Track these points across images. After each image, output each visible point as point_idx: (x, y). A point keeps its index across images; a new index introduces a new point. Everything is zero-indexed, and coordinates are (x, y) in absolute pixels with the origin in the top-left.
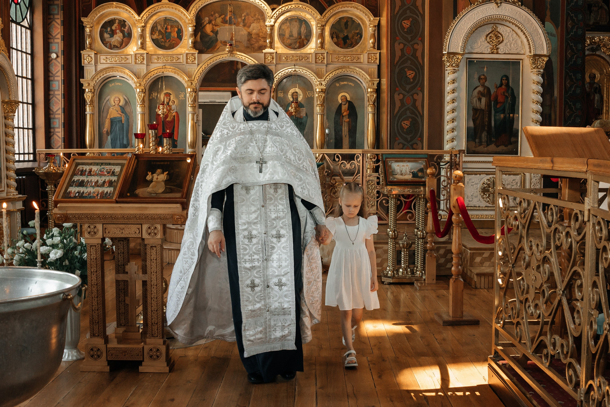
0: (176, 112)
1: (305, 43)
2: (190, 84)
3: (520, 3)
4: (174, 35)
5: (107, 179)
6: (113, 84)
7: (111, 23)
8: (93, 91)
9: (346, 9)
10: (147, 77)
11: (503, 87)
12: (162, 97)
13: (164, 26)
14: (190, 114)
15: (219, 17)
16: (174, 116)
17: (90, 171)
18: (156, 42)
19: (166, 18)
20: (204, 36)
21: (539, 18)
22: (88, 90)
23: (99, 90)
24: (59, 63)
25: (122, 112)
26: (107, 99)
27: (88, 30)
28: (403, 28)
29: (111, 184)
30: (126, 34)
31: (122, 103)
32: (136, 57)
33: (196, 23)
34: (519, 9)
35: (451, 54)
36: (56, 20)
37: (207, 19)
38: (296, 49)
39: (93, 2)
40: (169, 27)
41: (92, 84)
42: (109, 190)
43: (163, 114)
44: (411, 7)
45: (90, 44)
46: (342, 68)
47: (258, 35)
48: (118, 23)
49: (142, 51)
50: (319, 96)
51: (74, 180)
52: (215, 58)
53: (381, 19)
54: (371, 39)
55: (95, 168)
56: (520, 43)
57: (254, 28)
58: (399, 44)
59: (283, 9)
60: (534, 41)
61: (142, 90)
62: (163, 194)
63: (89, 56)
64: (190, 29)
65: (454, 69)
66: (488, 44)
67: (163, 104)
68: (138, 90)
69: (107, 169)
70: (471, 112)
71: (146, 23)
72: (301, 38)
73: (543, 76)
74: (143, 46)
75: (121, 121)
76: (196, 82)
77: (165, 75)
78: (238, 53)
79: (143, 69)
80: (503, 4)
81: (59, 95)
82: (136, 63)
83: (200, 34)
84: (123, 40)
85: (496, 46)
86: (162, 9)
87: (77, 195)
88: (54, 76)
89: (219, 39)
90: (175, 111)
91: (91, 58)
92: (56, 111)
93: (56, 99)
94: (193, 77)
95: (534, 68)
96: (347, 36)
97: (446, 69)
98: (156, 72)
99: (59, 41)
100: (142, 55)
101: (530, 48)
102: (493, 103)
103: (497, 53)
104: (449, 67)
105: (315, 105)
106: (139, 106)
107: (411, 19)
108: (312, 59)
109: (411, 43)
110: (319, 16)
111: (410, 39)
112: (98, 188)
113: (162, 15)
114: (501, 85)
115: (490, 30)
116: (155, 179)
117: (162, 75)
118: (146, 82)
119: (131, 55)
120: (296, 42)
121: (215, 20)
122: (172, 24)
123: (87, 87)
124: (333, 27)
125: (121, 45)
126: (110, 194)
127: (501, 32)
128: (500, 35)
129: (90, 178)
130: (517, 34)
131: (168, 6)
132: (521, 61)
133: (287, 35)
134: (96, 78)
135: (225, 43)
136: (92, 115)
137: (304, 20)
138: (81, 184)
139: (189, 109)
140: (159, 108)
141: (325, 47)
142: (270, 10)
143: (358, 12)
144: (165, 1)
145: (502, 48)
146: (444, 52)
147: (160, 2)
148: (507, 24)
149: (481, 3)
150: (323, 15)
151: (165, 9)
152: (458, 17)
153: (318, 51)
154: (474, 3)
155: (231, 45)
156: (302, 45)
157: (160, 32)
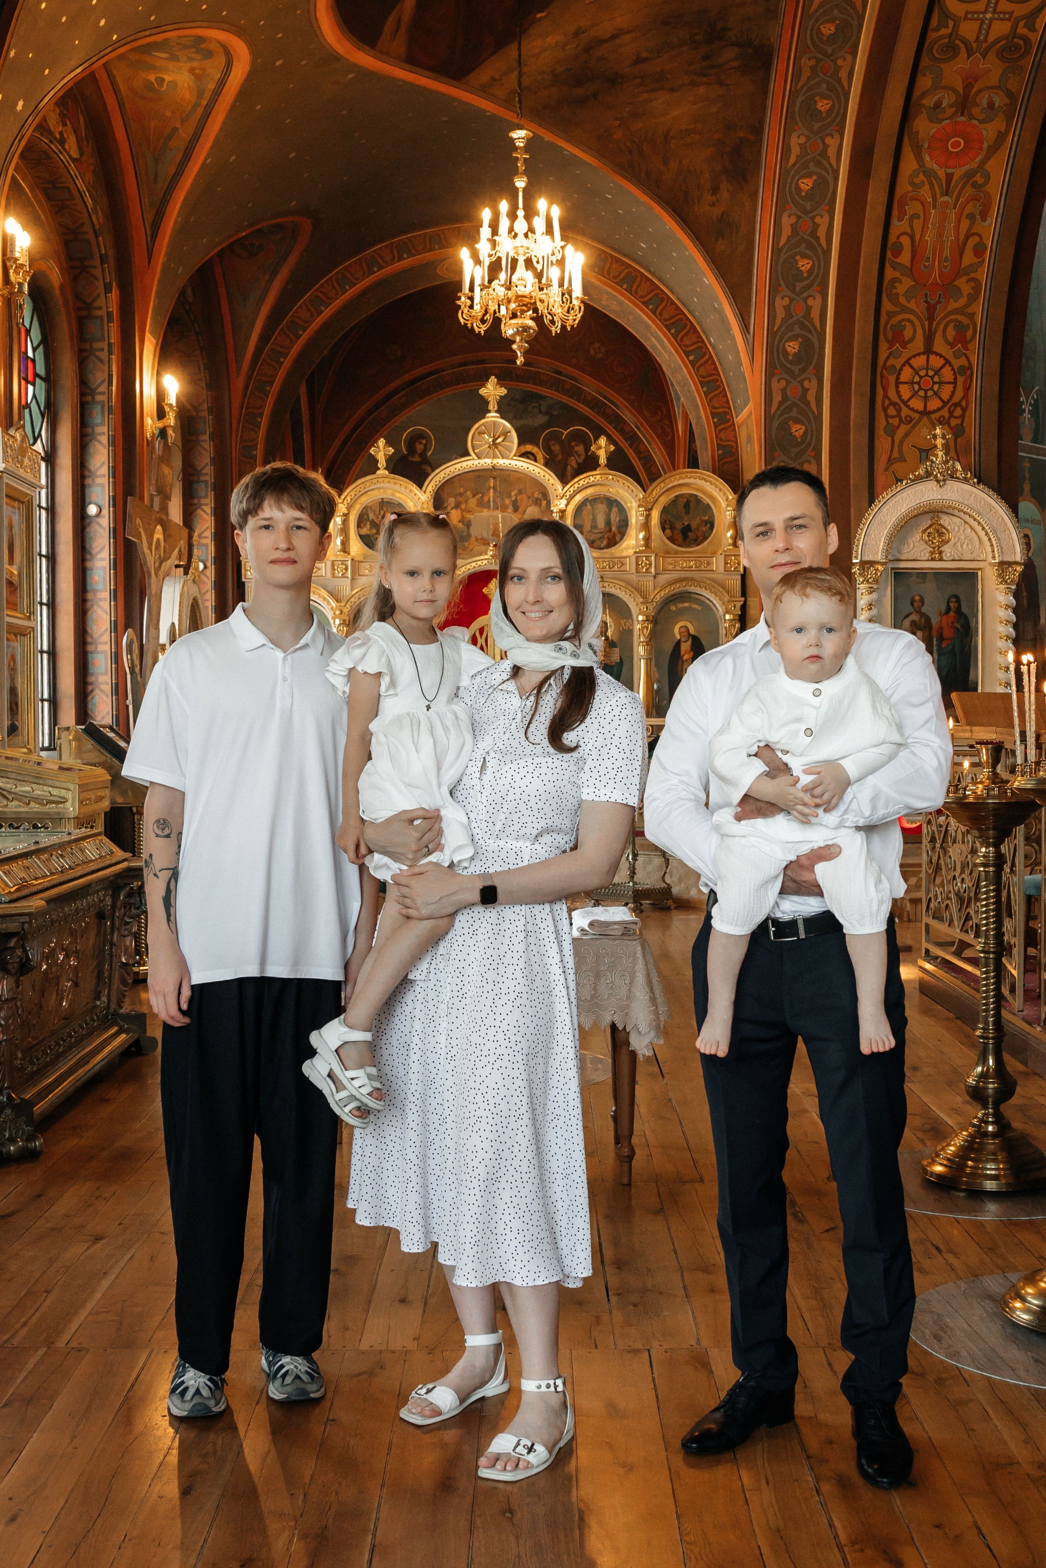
1: (618, 539)
3: (976, 480)
9: (686, 481)
10: (352, 599)
11: (952, 613)
15: (474, 496)
18: (367, 540)
21: (1006, 502)
24: (208, 577)
32: (333, 565)
34: (974, 490)
35: (866, 565)
36: (205, 508)
37: (452, 500)
38: (603, 549)
46: (680, 580)
49: (344, 557)
50: (643, 628)
52: (467, 567)
54: (728, 530)
56: (977, 543)
59: (581, 483)
60: (999, 540)
61: (344, 621)
65: (871, 587)
66: (926, 546)
68: (337, 621)
72: (610, 531)
73: (1016, 596)
74: (345, 547)
79: (344, 586)
80: (948, 482)
82: (334, 576)
85: (939, 547)
86: (377, 486)
89: (472, 534)
95: (1002, 583)
96: (689, 526)
99: (208, 541)
100: (343, 562)
101: (994, 551)
102: (935, 639)
103: (941, 560)
104: (862, 583)
105: (635, 644)
108: (630, 566)
110: (641, 494)
114: (948, 610)
115: (929, 522)
118: (350, 608)
120: (602, 538)
121: (466, 502)
122: (394, 510)
124: (665, 511)
127: (946, 526)
128: (944, 531)
130: (972, 528)
131: (387, 480)
132: (980, 572)
133: (587, 527)
135: (484, 542)
137: (616, 501)
141: (653, 545)
142: (558, 485)
143: (707, 486)
144: (382, 472)
145: (948, 551)
146: (854, 561)
147: (374, 473)
148: (956, 512)
149: (912, 481)
150: (648, 492)
151: (381, 485)
152: (878, 504)
153: (641, 552)
154: (901, 481)
155: (495, 546)
156: (613, 542)
157: (373, 523)
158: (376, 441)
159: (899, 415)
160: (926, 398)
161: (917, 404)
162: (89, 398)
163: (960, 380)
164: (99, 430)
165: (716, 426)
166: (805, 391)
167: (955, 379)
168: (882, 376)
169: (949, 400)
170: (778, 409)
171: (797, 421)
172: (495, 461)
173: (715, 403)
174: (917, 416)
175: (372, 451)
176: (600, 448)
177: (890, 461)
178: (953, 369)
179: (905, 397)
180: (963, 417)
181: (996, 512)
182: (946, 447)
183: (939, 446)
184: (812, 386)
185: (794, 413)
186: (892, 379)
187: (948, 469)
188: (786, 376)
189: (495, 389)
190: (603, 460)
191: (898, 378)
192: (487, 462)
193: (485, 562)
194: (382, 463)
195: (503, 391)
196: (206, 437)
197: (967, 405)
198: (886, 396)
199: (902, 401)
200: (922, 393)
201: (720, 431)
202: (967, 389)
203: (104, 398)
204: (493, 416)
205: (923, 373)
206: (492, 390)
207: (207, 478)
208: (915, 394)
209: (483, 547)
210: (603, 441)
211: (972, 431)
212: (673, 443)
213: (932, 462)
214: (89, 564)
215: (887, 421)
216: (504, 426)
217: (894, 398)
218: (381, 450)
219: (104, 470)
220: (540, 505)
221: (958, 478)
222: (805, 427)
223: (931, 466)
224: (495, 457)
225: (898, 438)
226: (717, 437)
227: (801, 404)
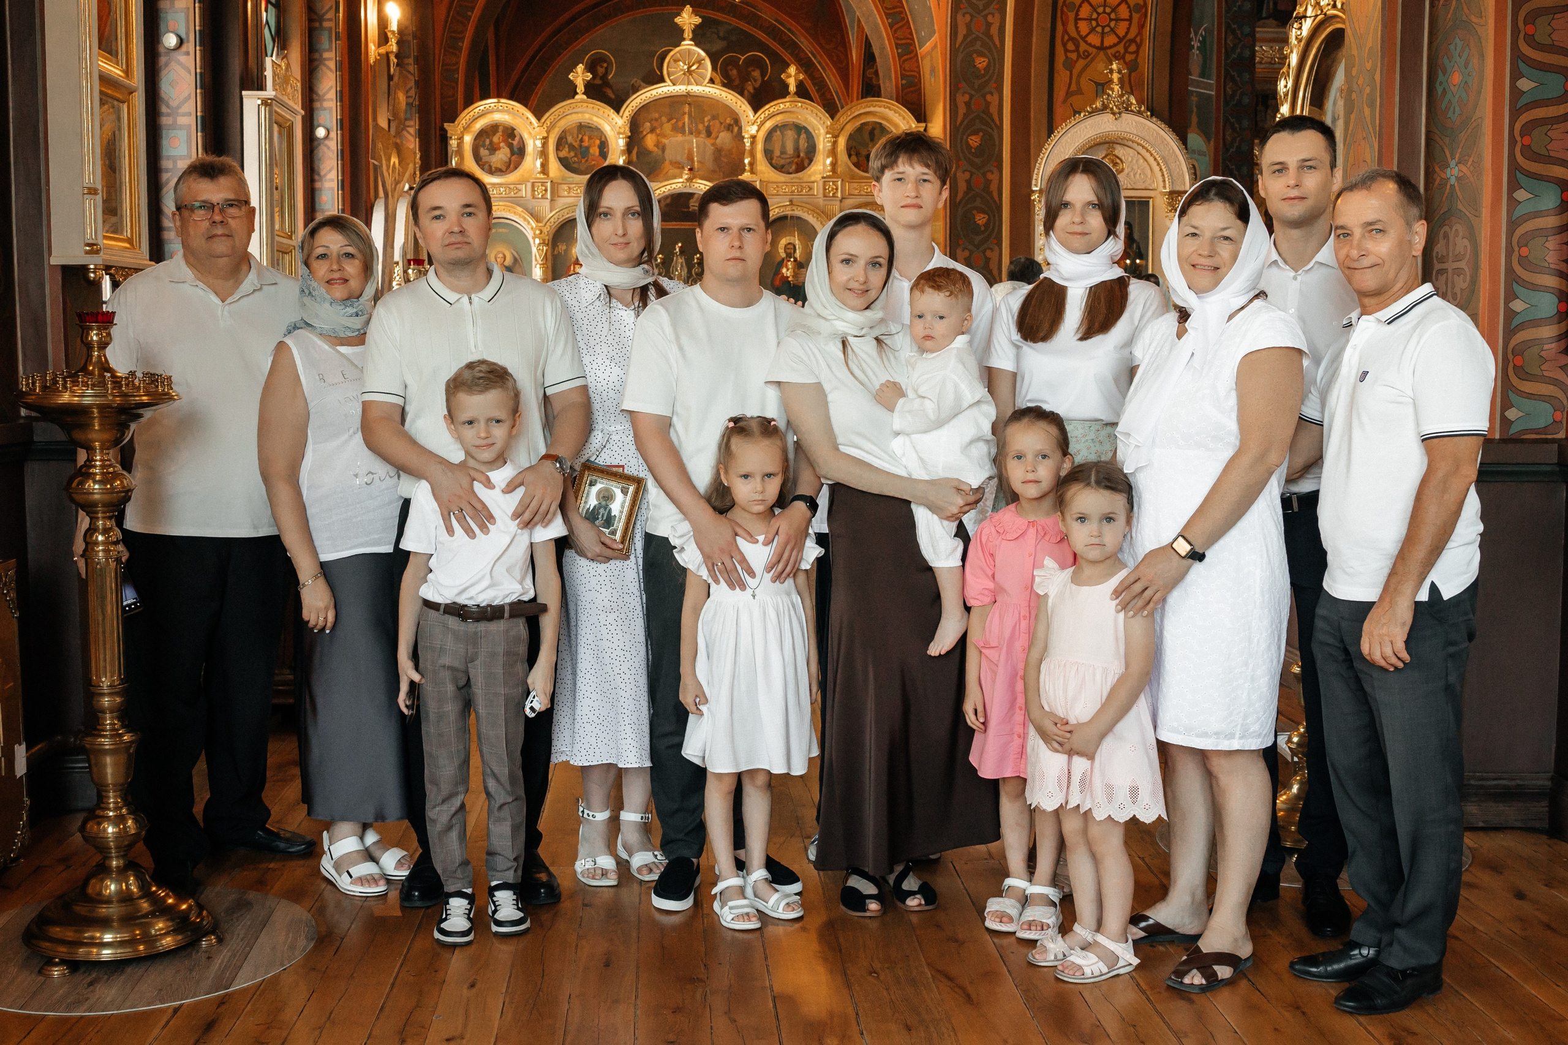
1: (806, 165)
3: (1149, 113)
4: (595, 151)
7: (491, 128)
9: (872, 109)
10: (552, 219)
15: (668, 122)
18: (565, 163)
19: (580, 123)
20: (644, 153)
21: (1177, 135)
27: (453, 143)
28: (969, 146)
30: (516, 149)
31: (509, 262)
32: (533, 186)
33: (631, 131)
34: (1146, 122)
36: (408, 129)
37: (647, 125)
38: (791, 173)
39: (460, 97)
40: (586, 138)
44: (982, 115)
47: (730, 150)
48: (503, 132)
49: (543, 178)
52: (662, 189)
53: (929, 125)
56: (1149, 172)
57: (724, 138)
58: (963, 173)
59: (772, 110)
60: (1169, 169)
61: (544, 240)
64: (622, 143)
68: (537, 242)
71: (549, 132)
72: (799, 156)
74: (544, 168)
78: (700, 181)
79: (545, 207)
80: (1123, 114)
82: (534, 197)
83: (636, 149)
84: (510, 159)
86: (575, 110)
89: (667, 157)
100: (542, 183)
101: (1164, 180)
106: (538, 266)
107: (981, 134)
108: (817, 190)
109: (983, 171)
110: (829, 121)
111: (980, 164)
113: (576, 119)
118: (549, 228)
119: (525, 183)
120: (791, 163)
121: (662, 125)
122: (592, 133)
124: (851, 138)
125: (508, 167)
127: (1120, 156)
128: (1118, 161)
130: (1144, 158)
131: (586, 104)
132: (1151, 201)
133: (777, 153)
135: (679, 166)
137: (805, 128)
141: (839, 170)
142: (750, 113)
143: (890, 114)
146: (1034, 189)
147: (573, 97)
148: (1130, 143)
149: (1090, 113)
150: (835, 119)
151: (579, 110)
152: (1056, 135)
153: (828, 177)
154: (1079, 113)
155: (690, 170)
156: (801, 168)
157: (572, 147)
158: (575, 66)
159: (1077, 50)
160: (1102, 34)
161: (1094, 39)
162: (317, 24)
163: (1136, 16)
164: (326, 55)
165: (900, 56)
166: (989, 25)
167: (1131, 16)
168: (1062, 12)
169: (1124, 37)
170: (962, 42)
171: (981, 54)
172: (690, 88)
173: (899, 34)
174: (1094, 51)
175: (571, 77)
176: (789, 76)
177: (1069, 94)
178: (1129, 7)
179: (1084, 33)
180: (1137, 52)
181: (1168, 143)
182: (1121, 81)
183: (1115, 80)
184: (994, 20)
185: (978, 46)
186: (1072, 15)
187: (1124, 102)
188: (970, 10)
189: (690, 17)
190: (792, 88)
191: (1077, 14)
192: (681, 89)
193: (680, 185)
195: (697, 20)
196: (411, 60)
197: (1142, 40)
198: (1065, 32)
199: (1081, 37)
200: (1099, 29)
201: (904, 61)
202: (1141, 26)
203: (331, 24)
204: (687, 44)
205: (1101, 10)
206: (687, 19)
208: (1093, 30)
209: (677, 171)
210: (792, 70)
211: (1145, 67)
212: (848, 69)
213: (1109, 95)
214: (317, 185)
215: (1066, 54)
216: (699, 54)
217: (1074, 34)
218: (580, 76)
219: (332, 95)
220: (732, 132)
221: (1132, 111)
222: (987, 60)
223: (1107, 99)
224: (689, 83)
225: (1075, 72)
226: (901, 67)
227: (985, 38)
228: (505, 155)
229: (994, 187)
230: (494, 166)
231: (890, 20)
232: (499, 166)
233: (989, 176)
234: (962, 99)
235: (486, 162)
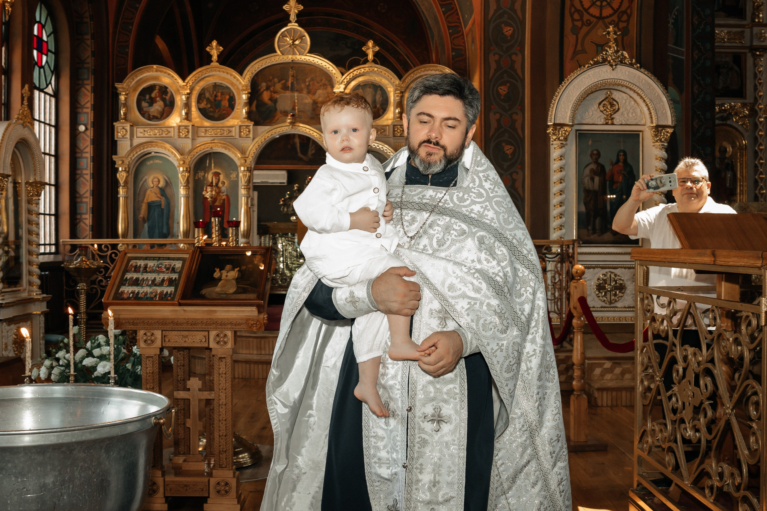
0: (227, 195)
1: (381, 113)
2: (243, 161)
3: (638, 65)
4: (225, 103)
5: (166, 276)
6: (151, 162)
7: (150, 89)
8: (127, 170)
10: (192, 153)
11: (621, 164)
12: (210, 177)
13: (213, 93)
14: (243, 198)
15: (279, 82)
16: (224, 200)
17: (146, 267)
18: (204, 113)
19: (215, 83)
20: (261, 104)
21: (661, 82)
22: (122, 169)
23: (134, 169)
24: (88, 136)
25: (162, 195)
26: (144, 180)
27: (122, 98)
28: (498, 94)
29: (171, 282)
30: (168, 102)
31: (162, 184)
32: (179, 129)
33: (252, 89)
34: (637, 72)
35: (558, 126)
36: (86, 86)
37: (264, 85)
39: (129, 65)
40: (219, 94)
41: (127, 162)
42: (171, 289)
43: (211, 197)
44: (509, 70)
45: (125, 114)
48: (159, 90)
49: (186, 123)
51: (126, 278)
52: (274, 131)
55: (151, 264)
56: (639, 111)
57: (321, 95)
58: (495, 114)
59: (355, 73)
60: (656, 110)
61: (187, 168)
62: (235, 295)
63: (123, 128)
64: (244, 97)
65: (561, 144)
66: (602, 114)
67: (211, 185)
68: (181, 169)
69: (166, 265)
70: (583, 195)
71: (192, 89)
72: (376, 106)
73: (667, 151)
74: (188, 117)
75: (160, 205)
76: (251, 160)
77: (214, 151)
78: (301, 125)
79: (187, 144)
80: (618, 66)
81: (87, 174)
82: (179, 137)
83: (255, 103)
84: (164, 110)
85: (611, 115)
86: (211, 74)
87: (131, 295)
88: (82, 152)
89: (278, 108)
90: (225, 194)
91: (126, 131)
92: (84, 194)
93: (84, 180)
94: (248, 153)
95: (657, 141)
97: (551, 143)
98: (203, 147)
99: (89, 110)
100: (186, 127)
101: (651, 118)
102: (608, 183)
103: (613, 124)
104: (555, 140)
106: (182, 187)
107: (508, 85)
108: (389, 132)
109: (510, 113)
110: (397, 82)
111: (507, 108)
112: (155, 287)
113: (211, 81)
114: (618, 161)
115: (604, 97)
116: (224, 277)
117: (211, 151)
118: (190, 159)
119: (174, 127)
121: (274, 86)
122: (224, 91)
123: (120, 165)
125: (162, 115)
126: (171, 294)
127: (616, 99)
128: (615, 103)
129: (145, 276)
130: (635, 101)
131: (218, 69)
132: (641, 133)
134: (132, 155)
135: (286, 113)
136: (126, 198)
137: (379, 86)
138: (136, 282)
139: (242, 192)
140: (206, 190)
142: (339, 74)
144: (215, 64)
145: (618, 119)
146: (549, 124)
147: (209, 64)
148: (624, 89)
149: (592, 65)
150: (403, 79)
151: (214, 73)
152: (566, 82)
153: (397, 122)
154: (584, 65)
155: (293, 116)
156: (378, 115)
157: (208, 100)
158: (211, 42)
159: (581, 19)
160: (601, 7)
161: (595, 11)
166: (513, 2)
169: (618, 9)
170: (493, 15)
171: (508, 25)
172: (294, 57)
174: (595, 20)
175: (208, 49)
176: (368, 49)
177: (575, 53)
179: (586, 6)
180: (628, 21)
181: (654, 89)
182: (616, 41)
183: (612, 40)
185: (505, 18)
187: (619, 57)
189: (295, 6)
190: (370, 57)
192: (289, 58)
194: (215, 58)
195: (300, 7)
196: (89, 37)
197: (631, 12)
198: (572, 5)
199: (584, 9)
200: (598, 3)
204: (293, 25)
206: (293, 6)
207: (89, 66)
208: (593, 3)
210: (370, 44)
211: (634, 32)
213: (607, 51)
215: (573, 23)
216: (301, 31)
217: (578, 6)
218: (214, 49)
220: (327, 89)
221: (625, 63)
222: (512, 29)
223: (606, 54)
224: (294, 54)
225: (580, 36)
226: (451, 43)
227: (510, 12)
228: (160, 106)
229: (518, 125)
230: (151, 114)
231: (443, 9)
232: (156, 114)
233: (515, 117)
234: (493, 59)
235: (146, 112)
